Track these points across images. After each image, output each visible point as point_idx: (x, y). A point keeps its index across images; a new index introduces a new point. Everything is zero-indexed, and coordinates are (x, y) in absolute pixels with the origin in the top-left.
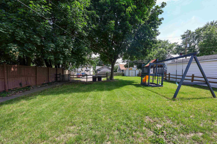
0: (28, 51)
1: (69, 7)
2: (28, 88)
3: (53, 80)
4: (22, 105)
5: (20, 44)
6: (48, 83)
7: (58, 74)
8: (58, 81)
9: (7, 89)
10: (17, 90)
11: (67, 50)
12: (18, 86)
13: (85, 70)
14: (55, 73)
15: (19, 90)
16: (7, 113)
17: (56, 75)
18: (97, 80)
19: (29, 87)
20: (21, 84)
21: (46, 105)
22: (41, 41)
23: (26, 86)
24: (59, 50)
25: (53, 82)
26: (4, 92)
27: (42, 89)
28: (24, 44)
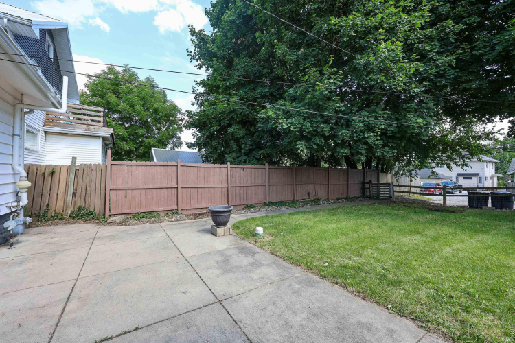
0: (315, 147)
1: (372, 59)
2: (316, 201)
3: (358, 193)
4: (308, 220)
5: (308, 140)
6: (346, 199)
7: (366, 181)
8: (367, 197)
9: (295, 199)
10: (305, 202)
11: (372, 134)
12: (306, 197)
13: (459, 174)
14: (361, 179)
15: (307, 202)
16: (294, 223)
17: (363, 183)
18: (490, 205)
19: (318, 200)
20: (309, 195)
21: (334, 226)
22: (332, 129)
23: (315, 197)
24: (357, 137)
25: (356, 197)
26: (293, 202)
27: (335, 206)
28: (311, 139)
